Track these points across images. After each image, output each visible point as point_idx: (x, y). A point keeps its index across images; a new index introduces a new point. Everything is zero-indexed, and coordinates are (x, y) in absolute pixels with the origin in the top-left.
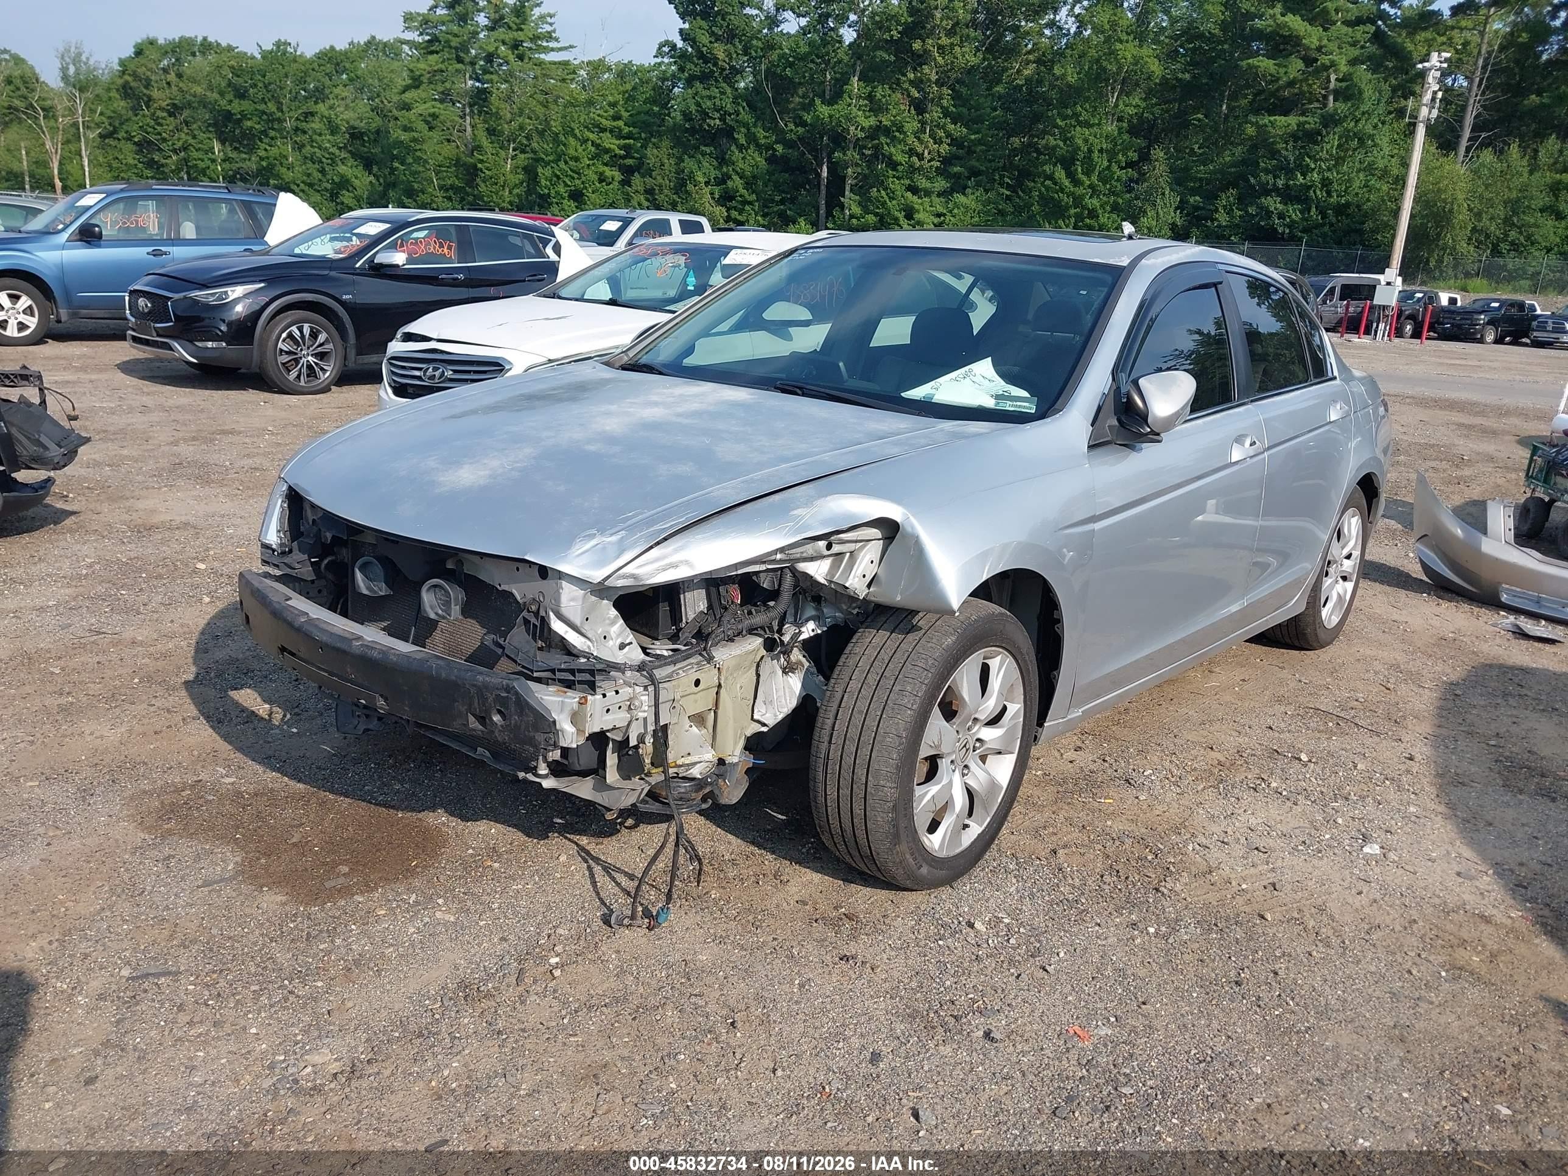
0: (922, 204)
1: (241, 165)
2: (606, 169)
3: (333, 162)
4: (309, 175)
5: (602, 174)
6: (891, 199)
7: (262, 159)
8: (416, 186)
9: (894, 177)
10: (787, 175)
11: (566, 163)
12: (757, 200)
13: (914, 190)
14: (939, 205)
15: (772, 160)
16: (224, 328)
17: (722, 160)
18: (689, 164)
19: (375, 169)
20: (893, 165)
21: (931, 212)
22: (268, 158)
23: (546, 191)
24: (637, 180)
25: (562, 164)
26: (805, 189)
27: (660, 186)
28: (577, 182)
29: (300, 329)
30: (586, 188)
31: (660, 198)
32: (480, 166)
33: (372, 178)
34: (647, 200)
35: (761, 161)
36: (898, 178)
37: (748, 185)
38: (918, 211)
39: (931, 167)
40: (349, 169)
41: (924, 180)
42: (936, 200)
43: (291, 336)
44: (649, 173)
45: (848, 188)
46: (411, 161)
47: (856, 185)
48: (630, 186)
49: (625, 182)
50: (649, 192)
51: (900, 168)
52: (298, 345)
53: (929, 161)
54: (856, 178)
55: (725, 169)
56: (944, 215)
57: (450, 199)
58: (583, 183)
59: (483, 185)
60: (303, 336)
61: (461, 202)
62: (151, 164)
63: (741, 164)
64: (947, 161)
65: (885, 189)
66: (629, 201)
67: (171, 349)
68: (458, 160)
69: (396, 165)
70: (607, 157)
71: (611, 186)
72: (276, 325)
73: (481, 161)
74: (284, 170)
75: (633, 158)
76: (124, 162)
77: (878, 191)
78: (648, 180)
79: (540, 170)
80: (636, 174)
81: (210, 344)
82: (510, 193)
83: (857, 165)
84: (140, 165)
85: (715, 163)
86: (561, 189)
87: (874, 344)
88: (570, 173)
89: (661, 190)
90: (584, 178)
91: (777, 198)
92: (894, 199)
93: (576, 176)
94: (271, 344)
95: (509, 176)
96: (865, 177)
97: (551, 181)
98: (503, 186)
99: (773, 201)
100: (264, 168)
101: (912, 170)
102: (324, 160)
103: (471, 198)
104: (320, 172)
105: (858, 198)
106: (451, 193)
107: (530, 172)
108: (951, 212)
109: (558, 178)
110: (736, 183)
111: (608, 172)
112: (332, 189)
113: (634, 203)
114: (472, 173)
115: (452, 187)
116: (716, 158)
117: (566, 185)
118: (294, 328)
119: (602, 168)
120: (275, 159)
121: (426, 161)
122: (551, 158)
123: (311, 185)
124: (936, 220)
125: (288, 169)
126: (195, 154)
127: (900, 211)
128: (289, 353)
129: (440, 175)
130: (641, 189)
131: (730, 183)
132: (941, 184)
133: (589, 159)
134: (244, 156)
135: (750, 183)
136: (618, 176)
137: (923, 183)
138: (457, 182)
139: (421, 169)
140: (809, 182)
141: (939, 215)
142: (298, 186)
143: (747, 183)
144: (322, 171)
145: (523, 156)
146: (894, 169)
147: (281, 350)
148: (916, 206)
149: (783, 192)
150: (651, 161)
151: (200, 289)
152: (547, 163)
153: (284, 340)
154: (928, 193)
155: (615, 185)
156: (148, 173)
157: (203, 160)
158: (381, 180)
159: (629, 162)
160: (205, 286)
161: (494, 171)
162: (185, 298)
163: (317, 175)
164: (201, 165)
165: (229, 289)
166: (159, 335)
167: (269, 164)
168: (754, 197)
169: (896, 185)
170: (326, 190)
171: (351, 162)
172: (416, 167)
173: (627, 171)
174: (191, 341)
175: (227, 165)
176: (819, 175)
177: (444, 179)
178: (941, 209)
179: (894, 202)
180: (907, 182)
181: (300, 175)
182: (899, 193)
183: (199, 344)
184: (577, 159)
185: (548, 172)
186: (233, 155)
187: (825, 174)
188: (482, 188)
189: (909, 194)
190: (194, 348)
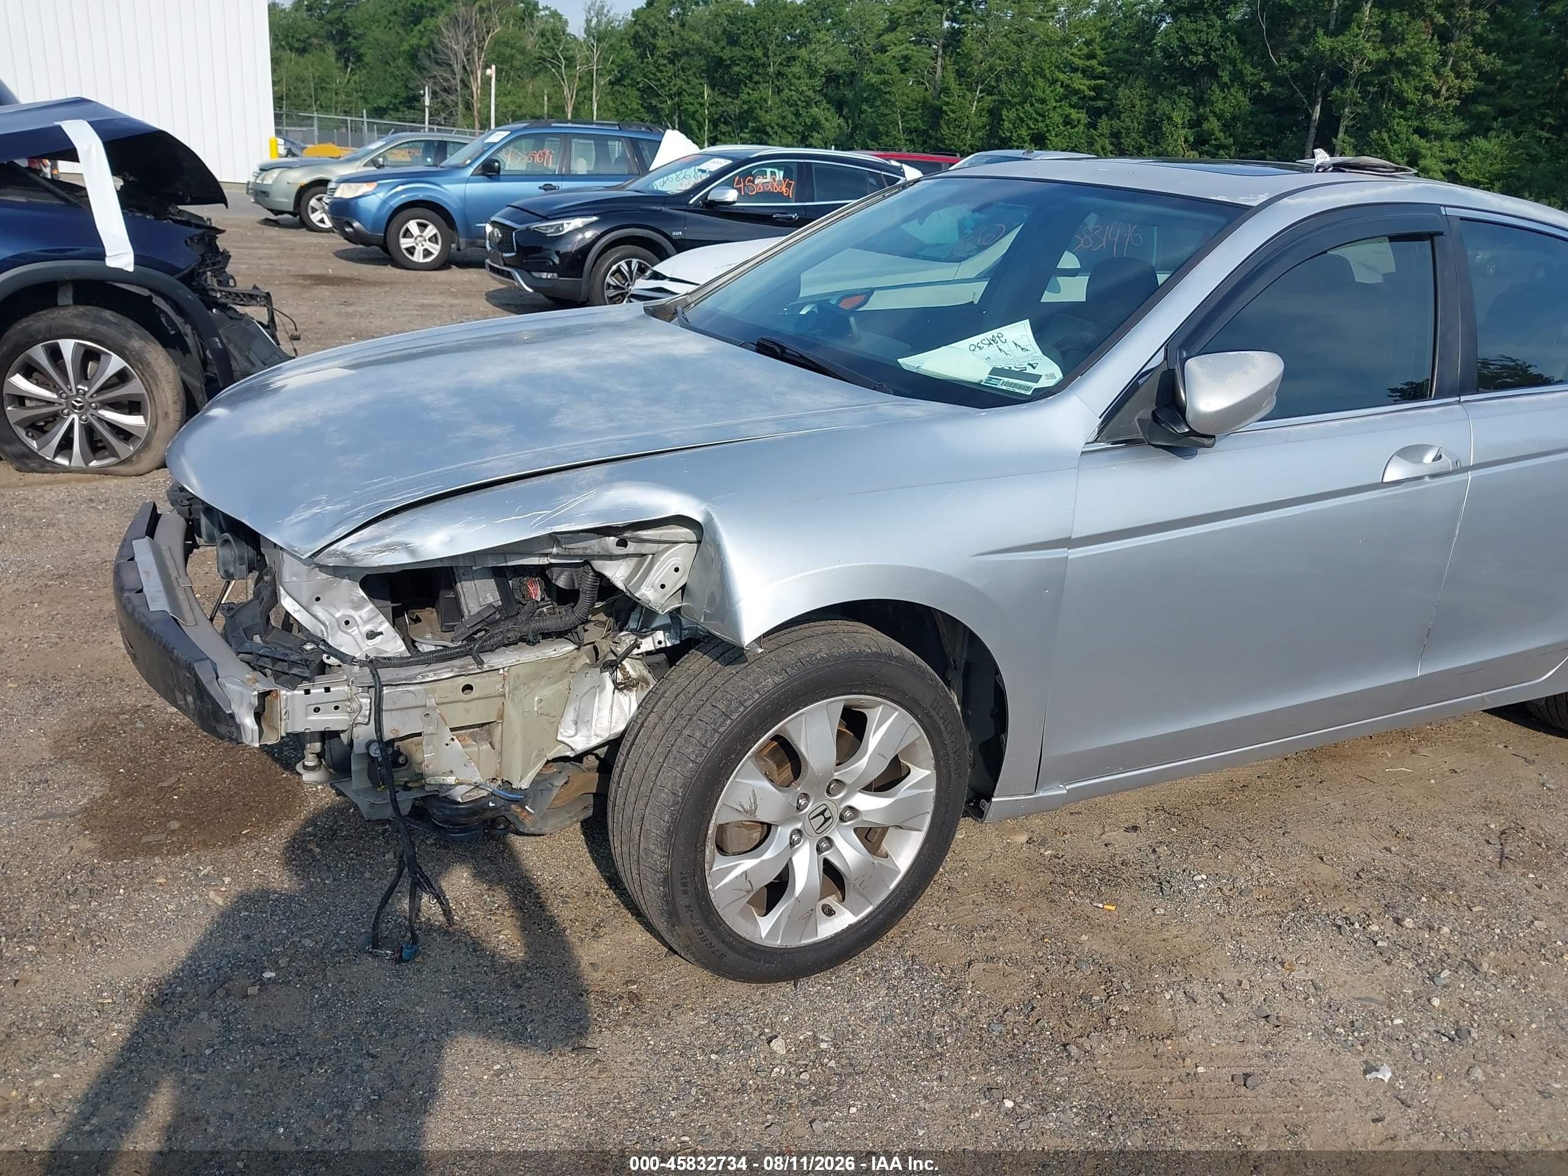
0: (1430, 148)
1: (725, 108)
2: (1072, 111)
3: (808, 105)
4: (784, 118)
5: (1067, 116)
6: (1393, 142)
7: (744, 103)
8: (881, 128)
9: (1401, 117)
10: (1272, 117)
11: (1032, 105)
12: (1234, 144)
13: (1422, 132)
14: (1452, 150)
15: (1255, 100)
16: (557, 260)
17: (1200, 100)
18: (1163, 106)
19: (845, 111)
20: (1402, 102)
21: (1440, 158)
22: (750, 102)
23: (1008, 134)
24: (1104, 124)
25: (1027, 107)
26: (1292, 132)
27: (1128, 129)
28: (1041, 125)
29: (629, 264)
30: (1048, 131)
31: (1126, 142)
32: (945, 108)
33: (841, 119)
34: (1112, 144)
35: (1245, 101)
36: (1406, 119)
37: (1226, 127)
38: (1424, 157)
39: (1448, 105)
40: (821, 112)
41: (1437, 121)
42: (1447, 142)
43: (619, 270)
44: (1118, 115)
45: (1342, 129)
46: (879, 103)
47: (1353, 126)
48: (1096, 129)
49: (1092, 125)
50: (1115, 135)
51: (1410, 108)
52: (626, 280)
53: (1446, 99)
54: (1354, 119)
55: (1201, 110)
56: (1456, 161)
57: (912, 141)
58: (1047, 126)
59: (945, 127)
60: (630, 271)
61: (922, 145)
62: (651, 109)
63: (1219, 106)
64: (1468, 99)
65: (1389, 131)
66: (1093, 145)
67: (513, 279)
68: (925, 101)
69: (865, 107)
70: (1075, 99)
71: (1076, 129)
72: (606, 259)
73: (947, 104)
74: (761, 113)
75: (1104, 99)
76: (630, 107)
77: (1380, 132)
78: (1116, 123)
79: (1004, 112)
80: (1104, 116)
81: (544, 275)
82: (973, 136)
83: (1356, 104)
84: (642, 110)
85: (1191, 103)
86: (1024, 132)
87: (1042, 300)
88: (1034, 115)
89: (1128, 134)
90: (1048, 121)
91: (1258, 142)
92: (1396, 142)
93: (1040, 119)
94: (599, 278)
95: (973, 119)
96: (1366, 117)
97: (1013, 124)
98: (966, 129)
99: (1251, 145)
100: (746, 111)
101: (1423, 109)
102: (799, 103)
103: (933, 142)
104: (795, 114)
105: (1353, 140)
106: (914, 135)
107: (995, 114)
108: (1465, 158)
109: (1022, 120)
110: (1213, 124)
111: (1074, 114)
112: (803, 132)
113: (1098, 147)
114: (935, 114)
115: (916, 130)
116: (1194, 99)
117: (1029, 128)
118: (623, 263)
119: (1068, 110)
120: (756, 102)
121: (894, 105)
122: (1016, 100)
123: (784, 128)
124: (1446, 167)
125: (767, 111)
126: (687, 99)
127: (1402, 156)
128: (616, 287)
129: (906, 118)
130: (1106, 132)
131: (1206, 126)
132: (1458, 125)
133: (1056, 101)
134: (729, 100)
135: (1227, 126)
136: (1083, 117)
137: (1435, 124)
138: (921, 125)
139: (887, 112)
140: (1297, 123)
141: (1449, 162)
142: (773, 128)
143: (1224, 125)
144: (797, 114)
145: (989, 98)
146: (1403, 107)
147: (609, 285)
148: (1423, 151)
149: (1267, 135)
150: (1122, 102)
151: (540, 221)
152: (1013, 105)
153: (613, 274)
154: (1439, 136)
155: (1081, 128)
156: (647, 117)
157: (692, 104)
158: (850, 121)
159: (1100, 104)
160: (545, 218)
161: (959, 114)
162: (528, 229)
163: (791, 117)
164: (691, 109)
165: (565, 222)
166: (505, 265)
167: (750, 108)
168: (1231, 140)
169: (1401, 126)
170: (798, 132)
171: (825, 104)
172: (883, 110)
173: (1095, 114)
174: (529, 272)
175: (713, 110)
176: (1309, 117)
177: (908, 122)
178: (1452, 154)
179: (1396, 146)
180: (1416, 123)
181: (775, 118)
182: (1403, 136)
183: (536, 274)
184: (1043, 101)
185: (1012, 114)
186: (720, 99)
187: (1316, 115)
188: (945, 131)
189: (1416, 137)
190: (531, 278)
